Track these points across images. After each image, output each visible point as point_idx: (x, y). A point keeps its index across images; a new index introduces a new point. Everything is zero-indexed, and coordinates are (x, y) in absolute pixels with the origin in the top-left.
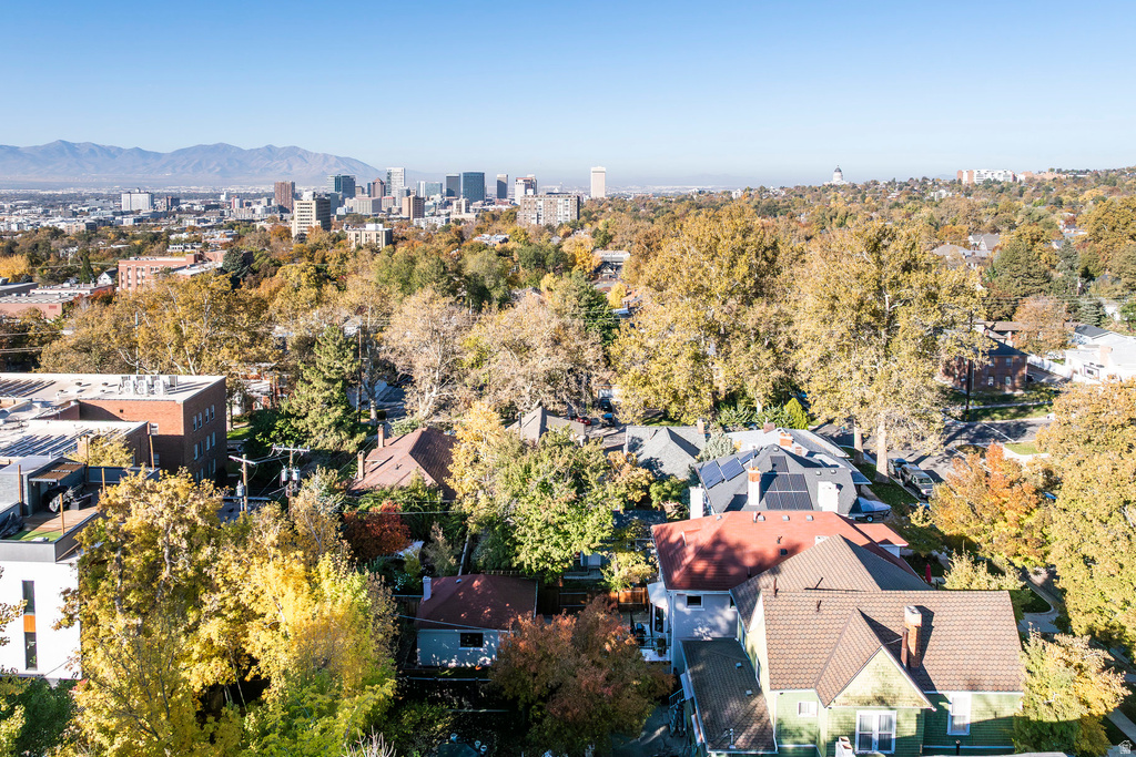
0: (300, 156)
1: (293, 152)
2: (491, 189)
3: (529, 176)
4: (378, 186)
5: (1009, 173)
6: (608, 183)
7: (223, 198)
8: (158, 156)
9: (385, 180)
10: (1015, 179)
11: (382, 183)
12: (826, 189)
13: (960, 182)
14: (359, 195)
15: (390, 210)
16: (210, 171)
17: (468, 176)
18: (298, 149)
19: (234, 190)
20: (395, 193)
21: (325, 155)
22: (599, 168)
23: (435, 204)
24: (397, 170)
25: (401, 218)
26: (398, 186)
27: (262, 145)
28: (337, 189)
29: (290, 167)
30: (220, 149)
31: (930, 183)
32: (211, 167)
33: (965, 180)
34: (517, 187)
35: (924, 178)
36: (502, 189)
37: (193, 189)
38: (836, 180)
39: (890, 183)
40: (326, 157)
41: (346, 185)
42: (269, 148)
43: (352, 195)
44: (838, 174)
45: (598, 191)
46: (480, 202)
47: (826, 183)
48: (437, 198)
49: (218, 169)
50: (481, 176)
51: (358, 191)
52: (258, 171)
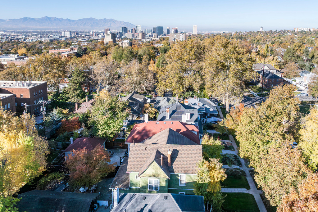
0: (113, 22)
1: (111, 20)
2: (165, 31)
3: (176, 28)
4: (134, 30)
5: (308, 29)
6: (198, 30)
7: (91, 33)
8: (73, 21)
9: (136, 28)
10: (310, 30)
11: (135, 29)
12: (258, 32)
13: (294, 31)
14: (128, 33)
15: (137, 37)
16: (88, 25)
17: (159, 28)
18: (113, 19)
19: (95, 31)
20: (138, 32)
22: (195, 26)
24: (139, 26)
25: (139, 39)
26: (139, 30)
28: (122, 31)
29: (111, 25)
30: (91, 19)
31: (286, 31)
33: (296, 30)
34: (172, 31)
35: (285, 30)
36: (168, 31)
37: (83, 30)
38: (261, 30)
39: (275, 31)
40: (121, 22)
41: (125, 30)
42: (105, 19)
43: (126, 33)
44: (262, 28)
45: (195, 32)
46: (162, 35)
47: (258, 31)
48: (150, 34)
49: (90, 25)
50: (162, 28)
51: (128, 31)
52: (101, 26)
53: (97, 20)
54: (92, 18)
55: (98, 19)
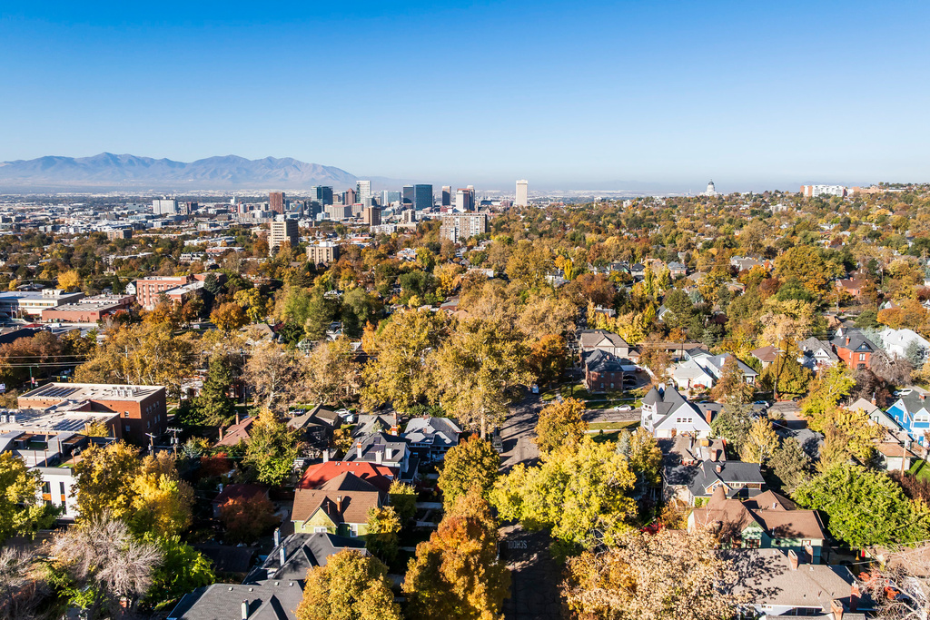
0: (294, 166)
1: (289, 162)
2: (437, 194)
3: (469, 187)
4: (350, 195)
5: (841, 188)
6: (529, 187)
7: (232, 202)
8: (182, 165)
9: (355, 190)
10: (845, 193)
11: (353, 192)
12: (698, 199)
13: (802, 195)
14: (336, 202)
15: (359, 215)
16: (224, 177)
17: (419, 188)
18: (292, 159)
19: (242, 193)
20: (363, 201)
21: (314, 165)
22: (522, 182)
23: (393, 210)
24: (365, 184)
25: (363, 225)
26: (365, 195)
27: (263, 157)
28: (319, 197)
29: (287, 174)
30: (231, 160)
31: (779, 195)
32: (225, 174)
33: (806, 193)
34: (457, 196)
35: (777, 191)
36: (447, 198)
37: (210, 193)
38: (709, 192)
39: (748, 195)
40: (315, 166)
41: (326, 194)
42: (270, 159)
43: (330, 203)
44: (711, 186)
45: (521, 200)
46: (428, 209)
47: (701, 194)
48: (396, 204)
49: (230, 176)
50: (430, 188)
51: (335, 198)
52: (260, 178)
53: (247, 161)
54: (233, 156)
55: (251, 158)
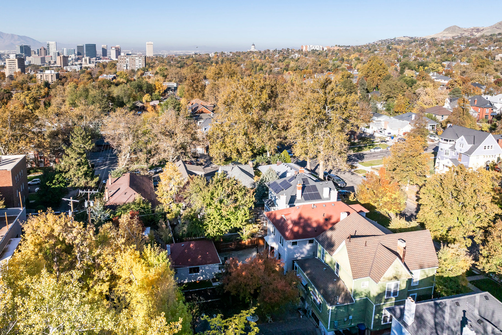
2: (99, 52)
3: (117, 46)
4: (43, 51)
5: (321, 47)
6: (154, 50)
9: (46, 47)
10: (323, 49)
11: (45, 49)
13: (302, 50)
14: (33, 55)
15: (50, 62)
17: (87, 46)
20: (51, 54)
21: (12, 34)
22: (150, 43)
23: (72, 59)
24: (52, 44)
26: (53, 50)
28: (22, 52)
31: (290, 51)
33: (304, 49)
34: (111, 51)
35: (288, 49)
36: (105, 52)
38: (253, 49)
39: (274, 51)
40: (13, 36)
41: (26, 50)
43: (30, 55)
44: (253, 46)
45: (150, 53)
46: (94, 58)
47: (249, 51)
48: (73, 56)
50: (94, 46)
51: (32, 53)
